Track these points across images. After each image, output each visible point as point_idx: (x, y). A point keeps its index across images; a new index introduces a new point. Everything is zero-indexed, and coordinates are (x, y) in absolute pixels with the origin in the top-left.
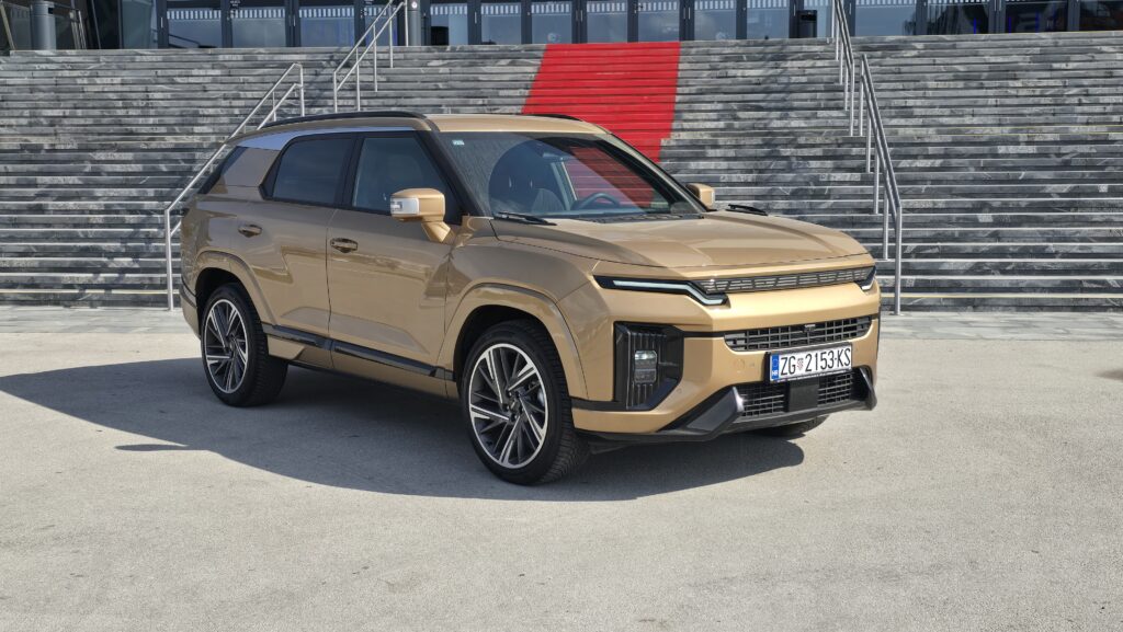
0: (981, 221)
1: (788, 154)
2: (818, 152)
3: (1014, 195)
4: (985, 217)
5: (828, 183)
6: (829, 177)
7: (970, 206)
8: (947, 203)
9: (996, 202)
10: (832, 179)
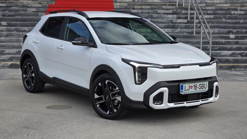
0: (231, 37)
1: (160, 12)
2: (170, 11)
3: (240, 29)
4: (232, 36)
5: (176, 23)
6: (176, 21)
7: (226, 32)
8: (218, 31)
9: (235, 31)
10: (177, 22)
